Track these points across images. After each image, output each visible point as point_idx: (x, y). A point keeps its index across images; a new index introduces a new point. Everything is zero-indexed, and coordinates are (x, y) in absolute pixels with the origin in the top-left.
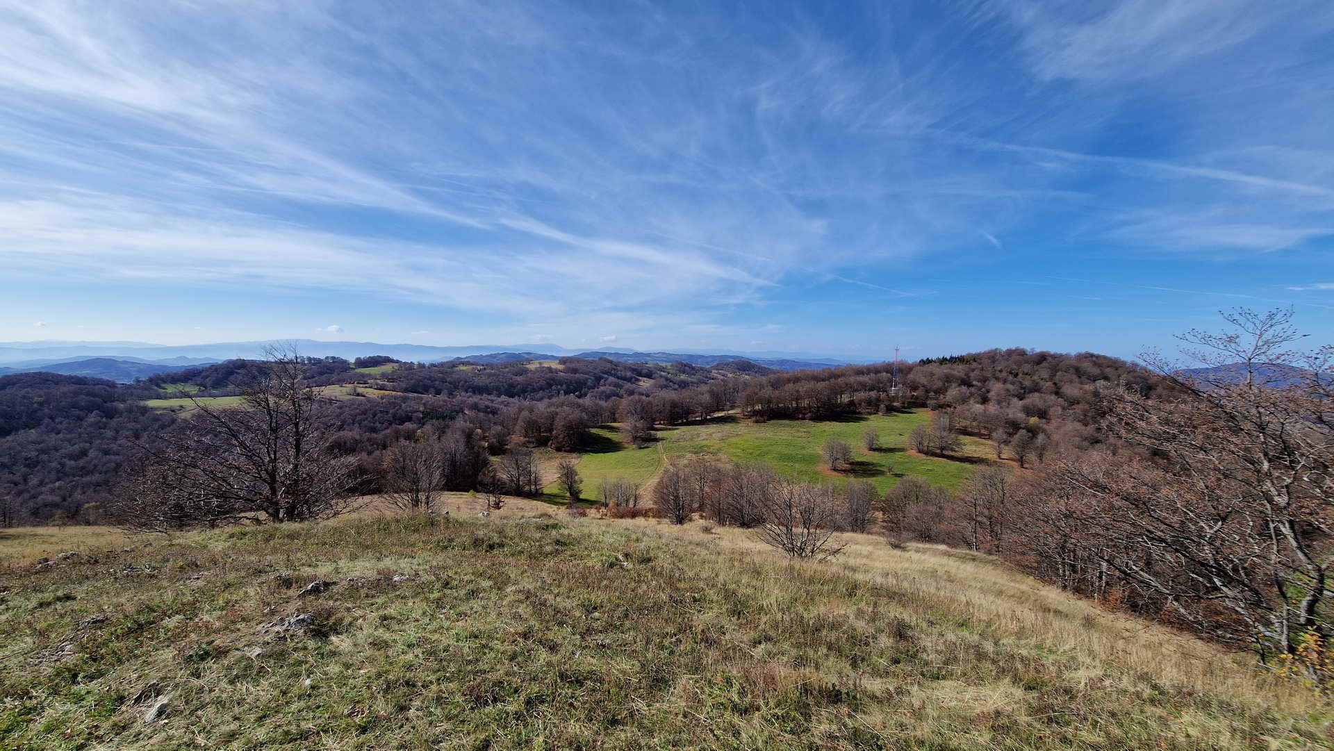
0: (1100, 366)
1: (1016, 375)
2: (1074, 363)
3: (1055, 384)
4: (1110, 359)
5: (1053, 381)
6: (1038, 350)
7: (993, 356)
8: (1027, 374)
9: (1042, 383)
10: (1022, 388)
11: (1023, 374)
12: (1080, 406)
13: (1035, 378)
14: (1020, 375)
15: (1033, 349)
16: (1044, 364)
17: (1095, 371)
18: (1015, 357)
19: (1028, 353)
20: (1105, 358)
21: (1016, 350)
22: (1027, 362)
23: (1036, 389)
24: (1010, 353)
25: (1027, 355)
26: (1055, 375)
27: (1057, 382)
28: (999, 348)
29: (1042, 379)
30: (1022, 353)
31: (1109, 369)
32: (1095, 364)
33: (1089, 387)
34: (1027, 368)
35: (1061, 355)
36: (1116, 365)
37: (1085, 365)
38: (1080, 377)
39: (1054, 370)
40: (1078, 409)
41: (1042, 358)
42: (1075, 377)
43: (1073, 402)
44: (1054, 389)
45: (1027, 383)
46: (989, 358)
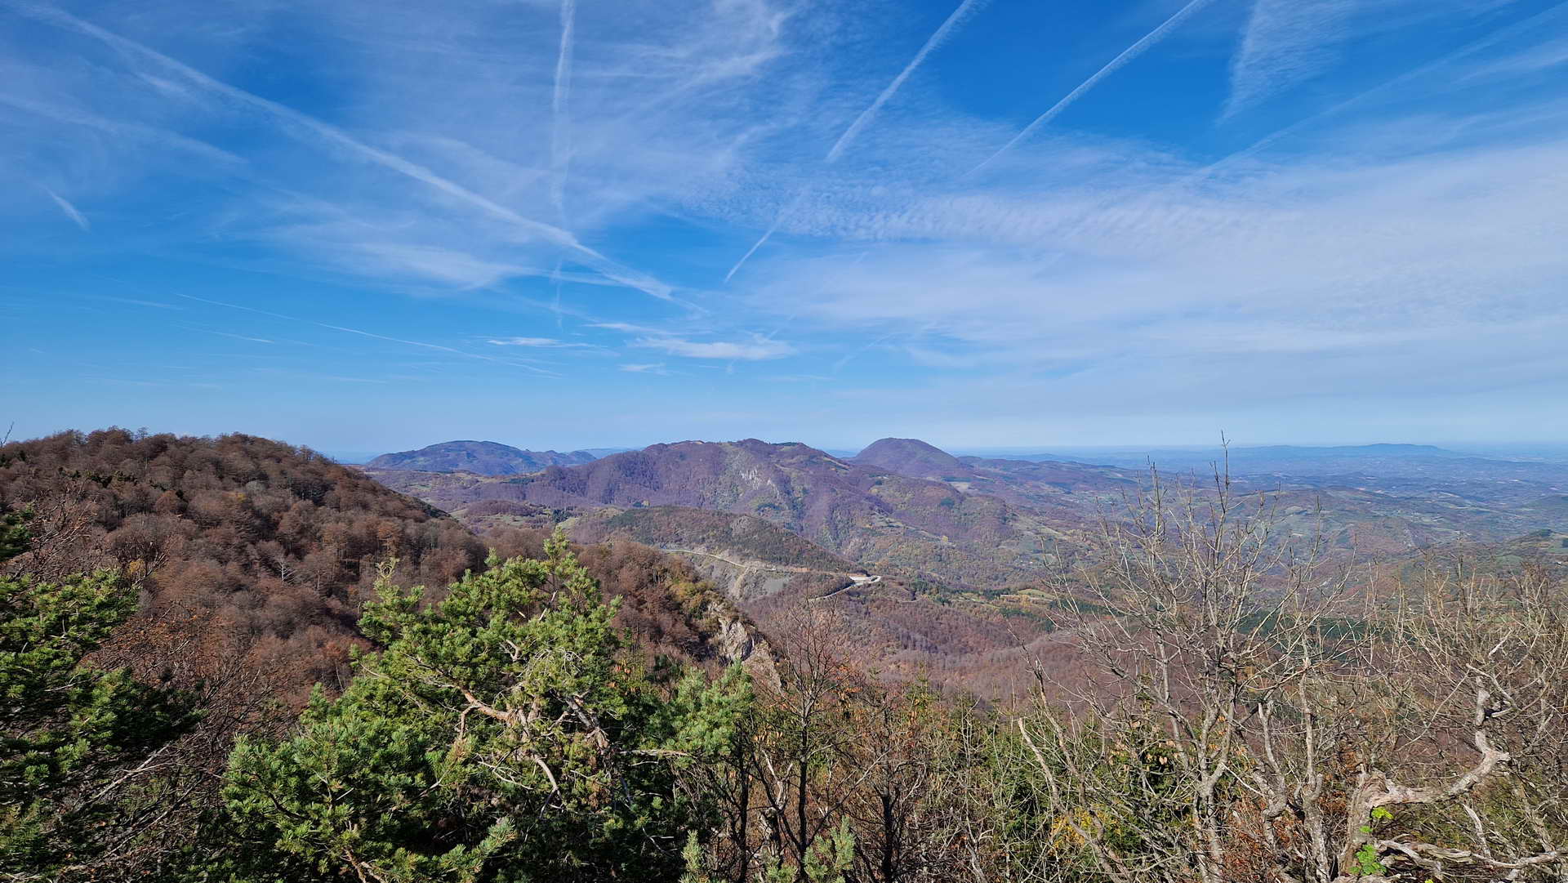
0: (253, 456)
1: (106, 483)
2: (213, 453)
3: (180, 494)
4: (271, 443)
5: (177, 489)
6: (152, 432)
7: (64, 446)
8: (128, 479)
9: (155, 492)
10: (117, 507)
11: (119, 480)
12: (221, 530)
13: (145, 485)
14: (115, 481)
15: (143, 431)
16: (162, 458)
17: (246, 465)
18: (108, 447)
19: (134, 438)
20: (263, 441)
21: (112, 432)
22: (130, 455)
23: (144, 506)
24: (98, 438)
25: (131, 441)
26: (181, 477)
27: (184, 488)
28: (75, 429)
29: (156, 486)
30: (121, 438)
31: (266, 462)
32: (247, 453)
33: (237, 494)
34: (129, 466)
35: (194, 440)
36: (278, 452)
37: (231, 456)
38: (221, 478)
39: (180, 468)
40: (216, 535)
41: (160, 445)
42: (213, 479)
43: (208, 523)
44: (177, 502)
45: (128, 495)
46: (54, 450)
